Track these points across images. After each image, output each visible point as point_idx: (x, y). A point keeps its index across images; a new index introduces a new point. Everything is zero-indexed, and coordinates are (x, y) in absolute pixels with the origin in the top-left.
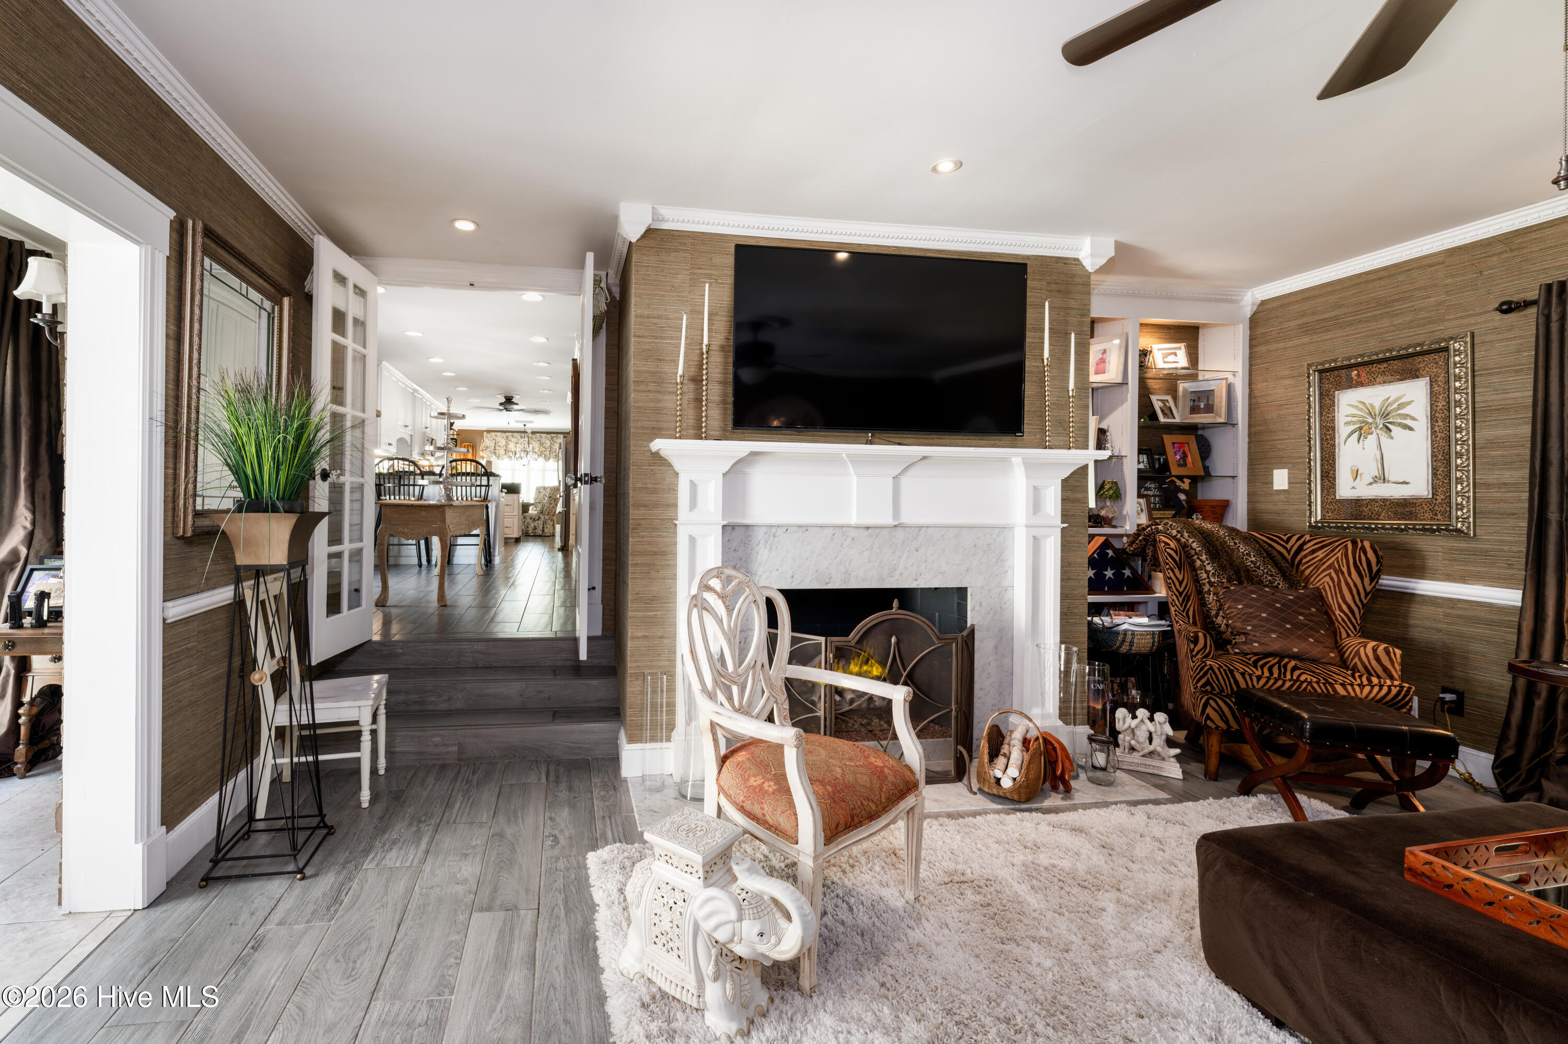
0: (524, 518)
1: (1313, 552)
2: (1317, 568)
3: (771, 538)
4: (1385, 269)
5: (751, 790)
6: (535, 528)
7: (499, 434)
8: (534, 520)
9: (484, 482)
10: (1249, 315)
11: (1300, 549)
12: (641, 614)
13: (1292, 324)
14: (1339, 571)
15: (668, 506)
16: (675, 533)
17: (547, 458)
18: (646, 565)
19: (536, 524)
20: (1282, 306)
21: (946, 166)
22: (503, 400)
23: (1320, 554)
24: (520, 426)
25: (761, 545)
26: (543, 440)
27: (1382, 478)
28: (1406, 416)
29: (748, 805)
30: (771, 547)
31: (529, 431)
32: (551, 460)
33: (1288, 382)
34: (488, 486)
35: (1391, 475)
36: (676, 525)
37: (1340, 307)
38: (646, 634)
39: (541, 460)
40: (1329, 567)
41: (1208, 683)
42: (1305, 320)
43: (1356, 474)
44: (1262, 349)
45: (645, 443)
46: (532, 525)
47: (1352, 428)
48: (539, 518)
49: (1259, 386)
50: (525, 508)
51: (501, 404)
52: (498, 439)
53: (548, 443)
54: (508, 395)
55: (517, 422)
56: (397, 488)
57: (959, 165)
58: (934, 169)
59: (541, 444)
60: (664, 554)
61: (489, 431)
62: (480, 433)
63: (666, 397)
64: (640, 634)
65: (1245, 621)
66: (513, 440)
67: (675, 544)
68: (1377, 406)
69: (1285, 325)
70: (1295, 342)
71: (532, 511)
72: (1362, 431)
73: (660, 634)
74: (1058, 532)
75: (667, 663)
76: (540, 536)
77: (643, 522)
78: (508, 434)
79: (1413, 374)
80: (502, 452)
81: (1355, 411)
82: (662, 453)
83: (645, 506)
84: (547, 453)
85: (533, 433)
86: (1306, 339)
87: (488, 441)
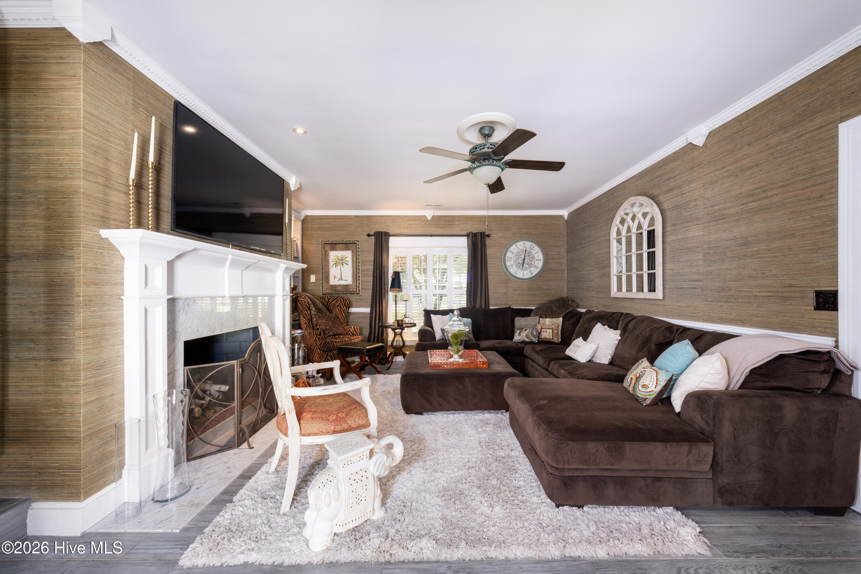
1: (332, 302)
2: (334, 307)
3: (187, 307)
4: (341, 216)
5: (335, 422)
10: (302, 219)
11: (328, 301)
12: (93, 380)
13: (316, 226)
14: (340, 307)
15: (116, 284)
16: (122, 307)
18: (96, 336)
20: (313, 219)
21: (300, 131)
23: (334, 302)
25: (181, 312)
27: (341, 279)
28: (347, 261)
29: (339, 428)
30: (186, 312)
33: (315, 245)
35: (343, 278)
36: (122, 300)
37: (329, 224)
38: (97, 397)
40: (338, 306)
41: (328, 348)
42: (320, 226)
43: (335, 277)
44: (306, 232)
45: (95, 229)
47: (334, 263)
49: (305, 245)
57: (305, 132)
58: (294, 130)
60: (112, 325)
63: (113, 193)
64: (92, 398)
65: (326, 326)
67: (122, 315)
68: (340, 257)
69: (314, 226)
70: (317, 232)
72: (336, 264)
73: (110, 393)
74: (289, 297)
75: (117, 415)
77: (93, 298)
79: (348, 249)
81: (334, 258)
82: (111, 240)
83: (96, 284)
86: (320, 232)
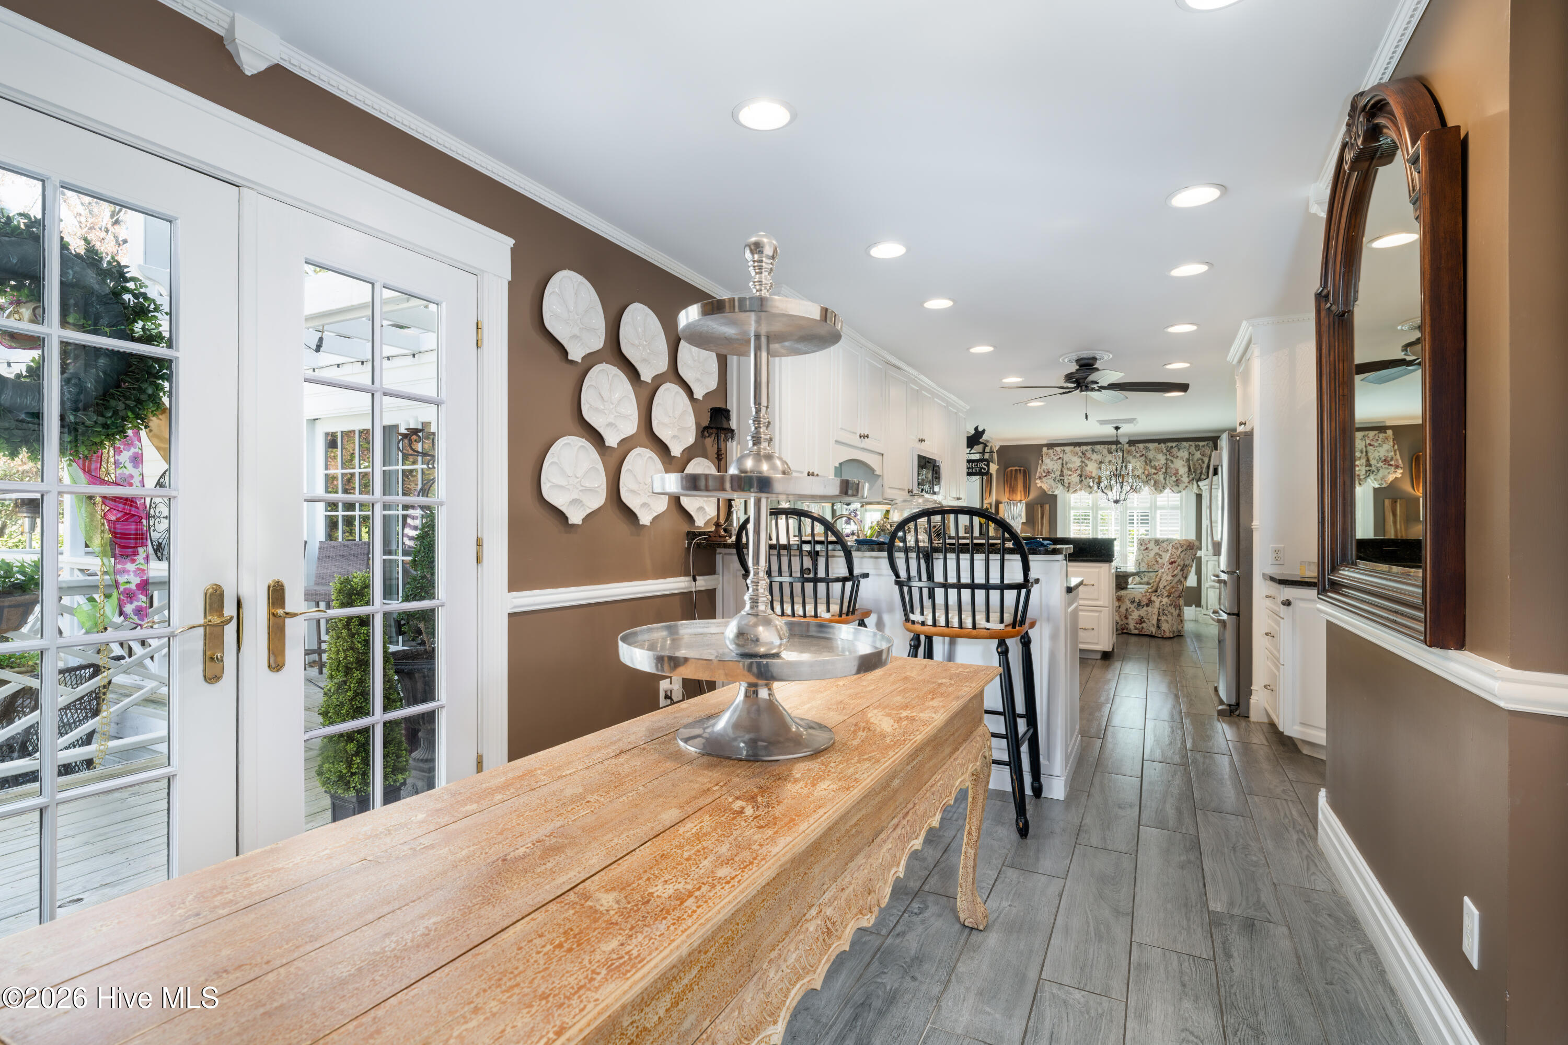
0: (1119, 599)
6: (1141, 621)
7: (1068, 449)
8: (1139, 605)
9: (1014, 573)
17: (1159, 487)
19: (1143, 612)
22: (1074, 368)
24: (1108, 431)
26: (1151, 455)
31: (1124, 440)
32: (1167, 490)
34: (1025, 585)
39: (1146, 491)
46: (1135, 615)
48: (1149, 603)
50: (1121, 581)
51: (1069, 377)
52: (1066, 458)
53: (1161, 459)
54: (1085, 354)
55: (1102, 422)
56: (797, 587)
59: (1148, 461)
61: (1051, 446)
62: (1035, 450)
66: (1094, 456)
71: (1136, 588)
76: (1151, 636)
78: (1084, 448)
80: (1075, 478)
84: (1161, 477)
85: (1132, 443)
87: (1049, 463)
